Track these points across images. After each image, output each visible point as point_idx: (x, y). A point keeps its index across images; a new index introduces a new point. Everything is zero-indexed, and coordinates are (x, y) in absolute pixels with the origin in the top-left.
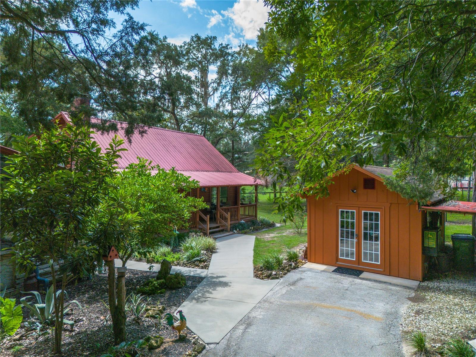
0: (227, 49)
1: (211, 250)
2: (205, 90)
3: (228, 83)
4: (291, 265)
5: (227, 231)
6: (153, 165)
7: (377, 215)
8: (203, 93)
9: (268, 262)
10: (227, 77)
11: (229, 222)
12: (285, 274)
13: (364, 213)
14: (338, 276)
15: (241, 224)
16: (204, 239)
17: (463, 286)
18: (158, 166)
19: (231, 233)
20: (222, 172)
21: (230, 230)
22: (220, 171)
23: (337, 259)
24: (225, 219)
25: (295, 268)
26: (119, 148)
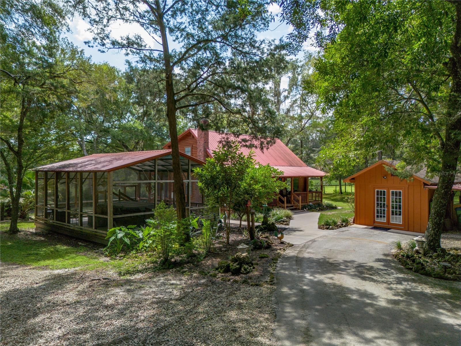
0: (297, 62)
1: (289, 218)
2: (278, 98)
3: (298, 92)
4: (343, 224)
5: (299, 209)
6: (256, 162)
7: (400, 192)
8: (276, 101)
9: (327, 222)
10: (297, 88)
11: (301, 204)
12: (338, 228)
13: (392, 192)
14: (373, 230)
15: (310, 205)
16: (284, 211)
17: (452, 236)
18: (259, 163)
19: (302, 211)
20: (294, 166)
21: (301, 209)
22: (292, 166)
23: (374, 222)
24: (298, 201)
25: (345, 226)
26: (253, 155)
